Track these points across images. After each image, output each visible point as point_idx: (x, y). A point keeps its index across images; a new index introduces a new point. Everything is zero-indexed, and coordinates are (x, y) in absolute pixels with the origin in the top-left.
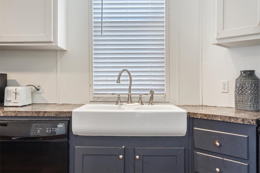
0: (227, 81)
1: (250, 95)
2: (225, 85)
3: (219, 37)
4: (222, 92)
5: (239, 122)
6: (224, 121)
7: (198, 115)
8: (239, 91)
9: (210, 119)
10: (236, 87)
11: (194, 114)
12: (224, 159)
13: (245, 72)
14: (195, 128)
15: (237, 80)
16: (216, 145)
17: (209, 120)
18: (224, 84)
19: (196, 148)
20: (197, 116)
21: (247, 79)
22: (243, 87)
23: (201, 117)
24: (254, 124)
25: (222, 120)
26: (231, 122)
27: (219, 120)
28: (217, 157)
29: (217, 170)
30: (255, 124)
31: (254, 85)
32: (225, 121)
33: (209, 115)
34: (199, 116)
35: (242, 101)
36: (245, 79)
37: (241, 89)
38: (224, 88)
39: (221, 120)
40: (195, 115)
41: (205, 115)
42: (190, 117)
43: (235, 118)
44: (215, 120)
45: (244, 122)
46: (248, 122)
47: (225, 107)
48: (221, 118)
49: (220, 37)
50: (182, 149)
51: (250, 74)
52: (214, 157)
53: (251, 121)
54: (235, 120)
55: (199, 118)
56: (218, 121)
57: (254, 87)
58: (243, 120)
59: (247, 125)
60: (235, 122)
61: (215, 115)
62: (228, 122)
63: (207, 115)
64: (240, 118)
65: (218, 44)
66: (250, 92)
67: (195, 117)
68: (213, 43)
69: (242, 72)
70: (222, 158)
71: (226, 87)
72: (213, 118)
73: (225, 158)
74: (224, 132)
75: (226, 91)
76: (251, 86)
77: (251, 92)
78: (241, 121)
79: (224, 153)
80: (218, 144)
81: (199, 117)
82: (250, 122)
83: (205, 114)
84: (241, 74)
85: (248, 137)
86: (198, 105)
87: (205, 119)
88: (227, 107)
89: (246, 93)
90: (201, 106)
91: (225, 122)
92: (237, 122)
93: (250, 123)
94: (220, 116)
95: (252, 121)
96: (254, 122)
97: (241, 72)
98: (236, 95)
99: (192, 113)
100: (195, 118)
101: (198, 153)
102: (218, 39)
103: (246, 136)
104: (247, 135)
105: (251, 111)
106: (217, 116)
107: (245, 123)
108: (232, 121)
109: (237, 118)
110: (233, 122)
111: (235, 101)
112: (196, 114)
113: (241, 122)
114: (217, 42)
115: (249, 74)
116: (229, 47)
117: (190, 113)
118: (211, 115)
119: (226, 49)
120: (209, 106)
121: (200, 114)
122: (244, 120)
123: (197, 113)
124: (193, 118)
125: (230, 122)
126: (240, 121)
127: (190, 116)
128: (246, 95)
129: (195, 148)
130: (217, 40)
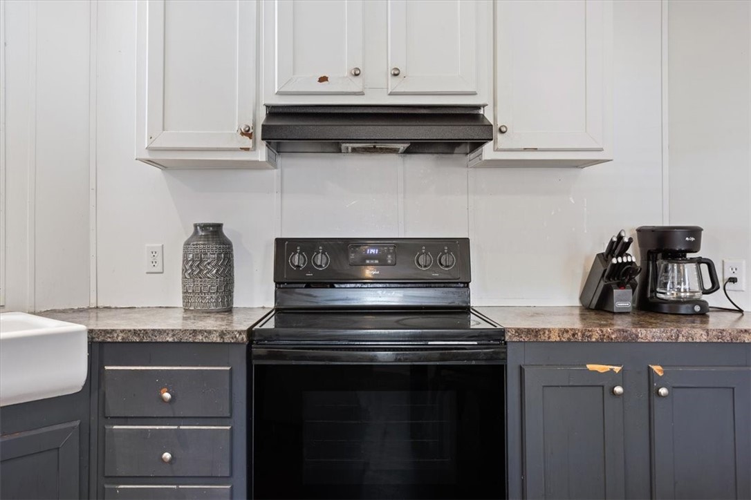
0: (161, 245)
1: (217, 278)
2: (156, 255)
3: (153, 145)
4: (147, 273)
5: (215, 340)
6: (180, 342)
7: (115, 335)
8: (192, 270)
9: (149, 340)
10: (185, 261)
11: (106, 332)
12: (181, 427)
13: (205, 227)
14: (107, 368)
15: (187, 244)
16: (162, 400)
17: (145, 342)
18: (154, 254)
19: (111, 417)
20: (113, 337)
21: (210, 242)
22: (201, 261)
23: (123, 339)
24: (243, 339)
25: (176, 340)
26: (196, 341)
27: (170, 340)
28: (164, 427)
29: (165, 458)
30: (245, 340)
31: (223, 255)
32: (182, 341)
33: (144, 330)
34: (118, 336)
35: (201, 292)
36: (206, 243)
37: (198, 266)
38: (154, 263)
39: (174, 340)
40: (108, 335)
41: (135, 332)
42: (94, 340)
43: (206, 331)
44: (160, 342)
45: (224, 339)
46: (233, 338)
47: (156, 307)
48: (174, 335)
49: (156, 145)
50: (73, 428)
51: (216, 232)
52: (157, 427)
53: (237, 336)
54: (206, 337)
55: (119, 342)
56: (167, 342)
57: (224, 260)
58: (222, 334)
59: (231, 343)
60: (205, 341)
61: (159, 330)
62: (190, 343)
63: (139, 332)
64: (215, 331)
65: (149, 162)
66: (215, 271)
67: (109, 340)
68: (138, 157)
69: (198, 228)
70: (176, 427)
71: (159, 259)
72: (156, 336)
73: (184, 425)
74: (180, 366)
75: (158, 269)
76: (219, 259)
77: (217, 271)
78: (217, 337)
79: (182, 414)
80: (167, 396)
81: (120, 339)
82: (235, 337)
83: (135, 330)
84: (196, 232)
85: (231, 369)
86: (85, 307)
87: (134, 342)
88: (160, 307)
89: (208, 273)
90: (94, 308)
91: (184, 342)
92: (210, 341)
93: (235, 339)
94: (173, 330)
95: (240, 334)
96: (244, 336)
97: (196, 226)
98: (186, 278)
99: (99, 330)
100: (109, 342)
101: (115, 427)
102: (150, 149)
103: (228, 368)
104: (228, 366)
105: (218, 312)
106: (165, 331)
107: (226, 341)
108: (200, 338)
109: (210, 332)
110: (201, 341)
111: (184, 293)
112: (111, 333)
113: (218, 340)
114: (148, 157)
115: (212, 231)
116: (166, 167)
117: (95, 330)
118: (149, 330)
119: (157, 170)
120: (116, 308)
121: (122, 331)
122: (224, 334)
123: (113, 330)
124: (103, 343)
125: (194, 343)
126: (215, 338)
127: (93, 338)
128: (209, 278)
129: (107, 418)
130: (147, 151)
